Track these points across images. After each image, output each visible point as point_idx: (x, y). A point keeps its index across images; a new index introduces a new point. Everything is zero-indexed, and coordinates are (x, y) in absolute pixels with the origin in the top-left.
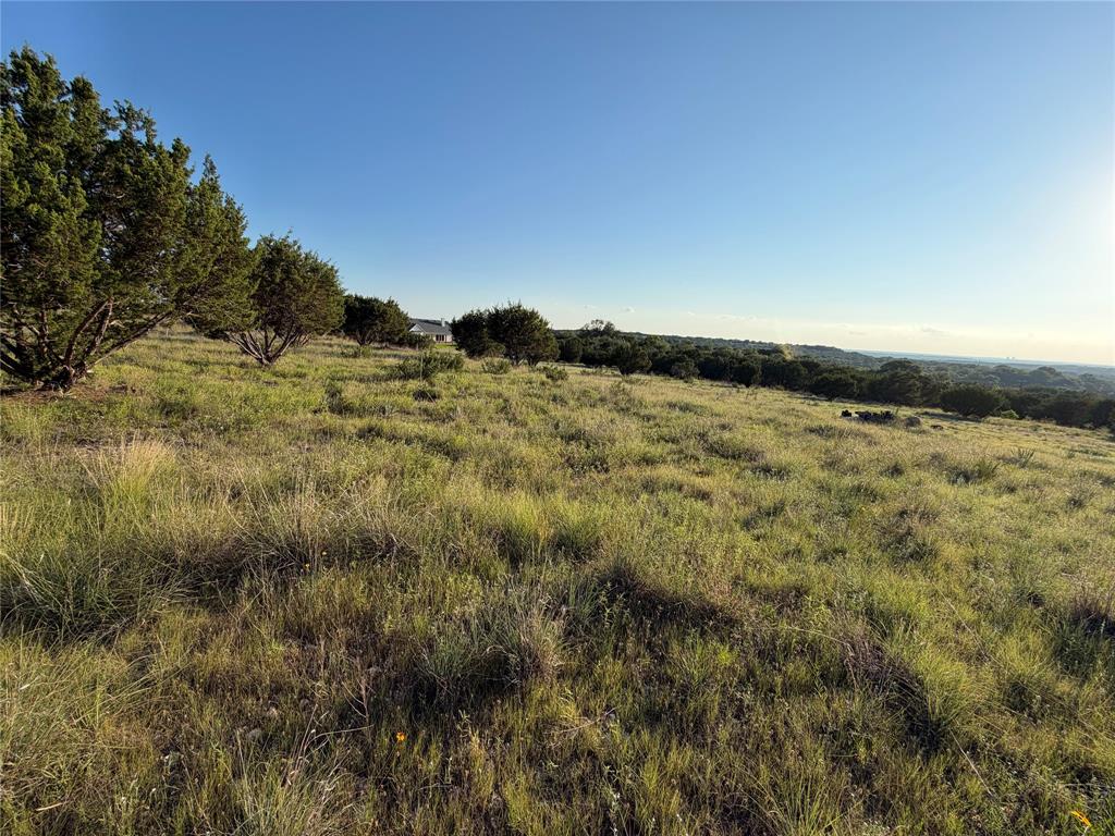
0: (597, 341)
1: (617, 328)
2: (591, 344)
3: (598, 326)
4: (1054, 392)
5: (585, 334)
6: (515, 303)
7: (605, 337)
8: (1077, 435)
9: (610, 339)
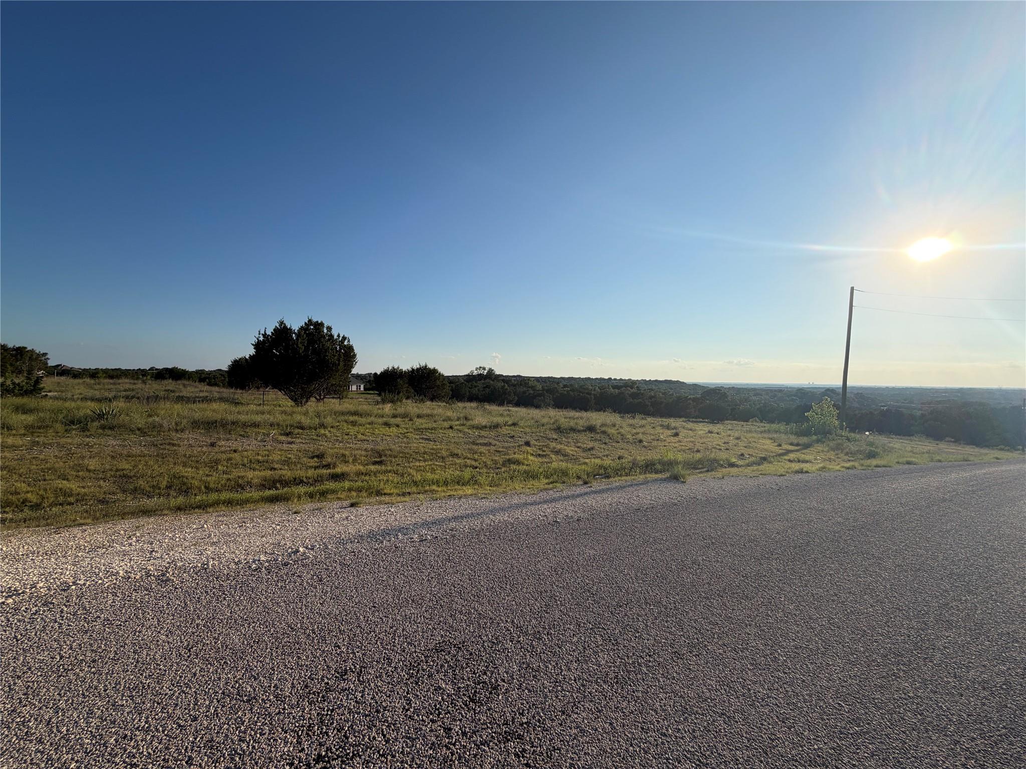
0: (480, 384)
1: (498, 372)
3: (481, 372)
5: (470, 378)
7: (488, 380)
9: (492, 382)
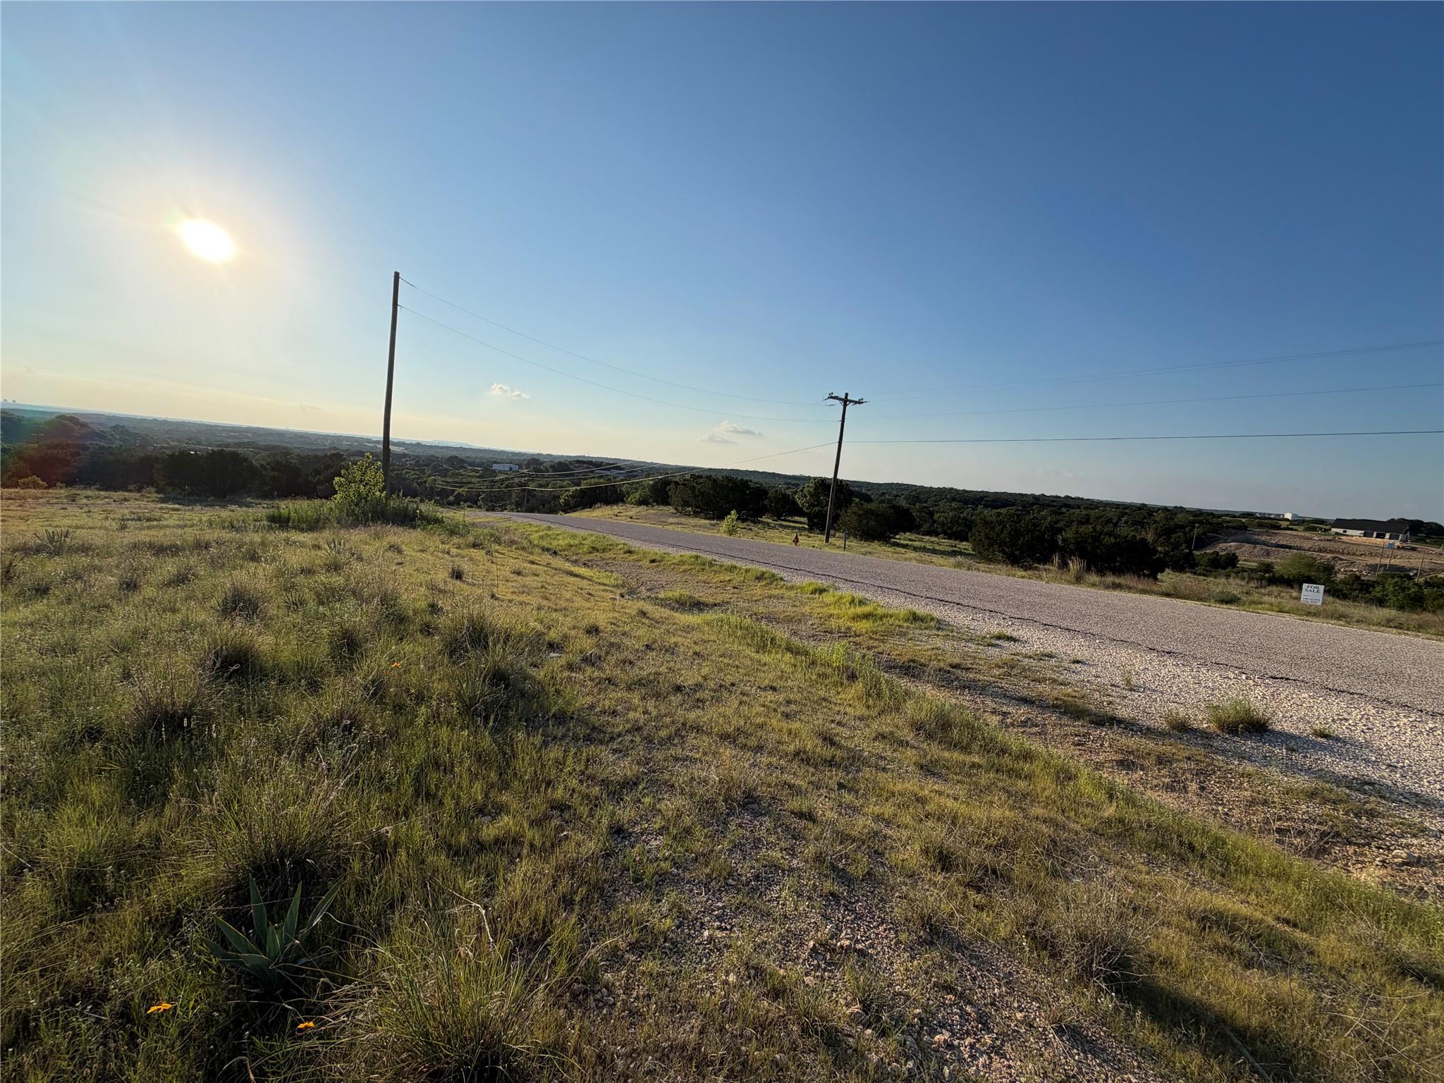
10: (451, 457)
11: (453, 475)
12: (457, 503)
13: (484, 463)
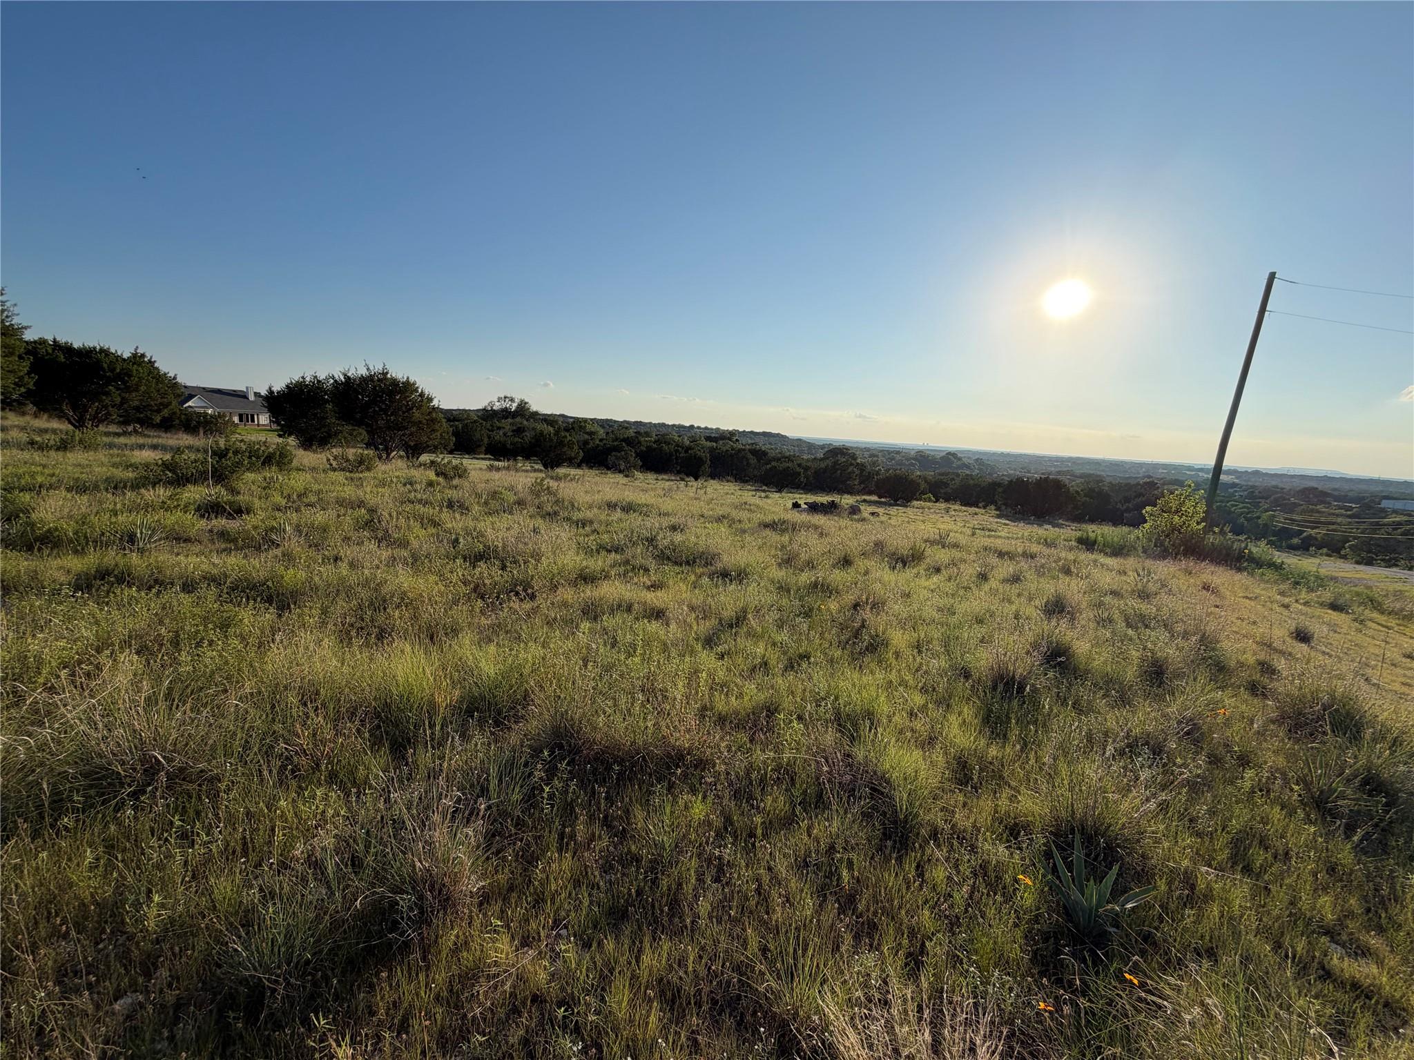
0: (507, 424)
1: (534, 407)
2: (499, 428)
3: (507, 404)
4: (958, 475)
5: (488, 415)
6: (377, 367)
7: (518, 419)
8: (976, 514)
9: (525, 422)
10: (1305, 489)
11: (1303, 512)
12: (1305, 546)
13: (1363, 498)
